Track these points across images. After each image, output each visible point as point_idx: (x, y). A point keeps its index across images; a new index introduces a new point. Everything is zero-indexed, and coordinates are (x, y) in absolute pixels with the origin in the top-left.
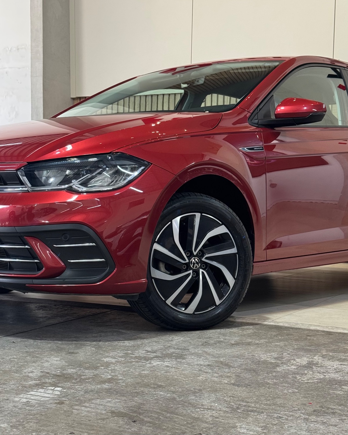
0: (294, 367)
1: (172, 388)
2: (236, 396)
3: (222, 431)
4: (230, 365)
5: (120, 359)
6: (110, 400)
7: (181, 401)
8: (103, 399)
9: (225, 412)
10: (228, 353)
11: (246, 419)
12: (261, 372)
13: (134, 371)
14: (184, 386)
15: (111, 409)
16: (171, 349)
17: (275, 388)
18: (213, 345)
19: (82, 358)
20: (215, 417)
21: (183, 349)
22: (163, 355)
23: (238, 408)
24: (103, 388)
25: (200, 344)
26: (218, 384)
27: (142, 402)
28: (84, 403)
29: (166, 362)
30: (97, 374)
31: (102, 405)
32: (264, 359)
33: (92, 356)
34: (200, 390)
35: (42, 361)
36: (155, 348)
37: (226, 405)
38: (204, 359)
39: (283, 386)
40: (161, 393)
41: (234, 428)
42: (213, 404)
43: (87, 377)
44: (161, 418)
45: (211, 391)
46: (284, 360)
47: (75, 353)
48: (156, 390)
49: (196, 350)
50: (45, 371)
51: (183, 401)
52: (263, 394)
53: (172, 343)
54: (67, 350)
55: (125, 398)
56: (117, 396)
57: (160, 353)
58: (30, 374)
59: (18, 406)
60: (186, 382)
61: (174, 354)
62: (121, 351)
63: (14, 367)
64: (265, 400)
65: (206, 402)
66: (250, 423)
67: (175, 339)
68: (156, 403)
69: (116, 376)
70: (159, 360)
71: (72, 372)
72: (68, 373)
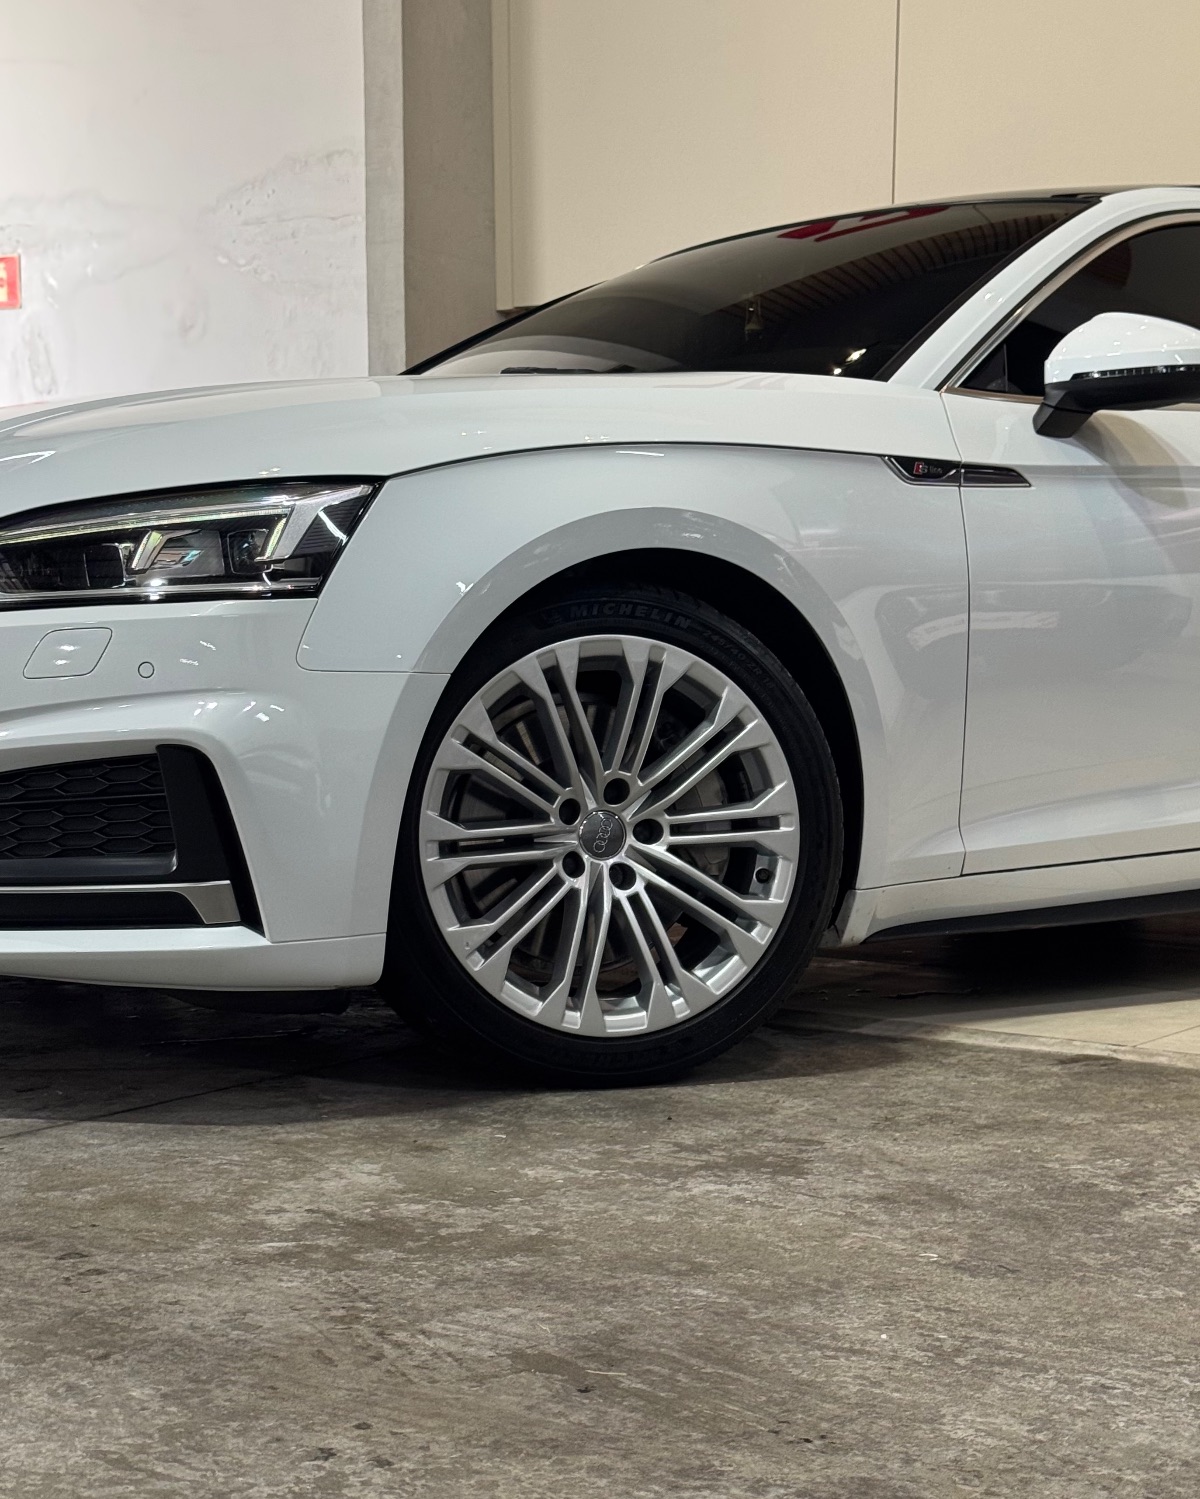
0: (1184, 1211)
1: (740, 1275)
2: (958, 1309)
3: (884, 1431)
4: (958, 1200)
6: (515, 1311)
7: (762, 1320)
8: (495, 1308)
9: (911, 1363)
10: (956, 1157)
11: (980, 1389)
12: (1065, 1226)
13: (619, 1213)
15: (517, 1343)
16: (764, 1141)
17: (1103, 1283)
18: (911, 1127)
19: (454, 1168)
20: (871, 1382)
21: (806, 1140)
22: (730, 1160)
23: (958, 1352)
25: (869, 1123)
26: (902, 1264)
27: (627, 1322)
28: (428, 1321)
29: (736, 1186)
30: (494, 1221)
31: (486, 1329)
32: (1080, 1180)
34: (836, 1284)
36: (710, 1134)
37: (919, 1340)
38: (871, 1177)
39: (1134, 1278)
40: (700, 1292)
41: (932, 1421)
42: (872, 1335)
43: (459, 1231)
44: (679, 1381)
46: (1152, 1183)
47: (437, 1148)
48: (683, 1282)
49: (846, 1145)
50: (324, 1206)
51: (771, 1320)
52: (1060, 1301)
53: (771, 1119)
54: (413, 1139)
55: (570, 1306)
56: (545, 1297)
57: (723, 1153)
59: (204, 1326)
60: (795, 1253)
62: (591, 1144)
63: (223, 1192)
64: (1060, 1323)
65: (849, 1326)
66: (992, 1406)
67: (784, 1105)
68: (675, 1326)
69: (558, 1229)
70: (716, 1176)
71: (413, 1211)
72: (399, 1215)
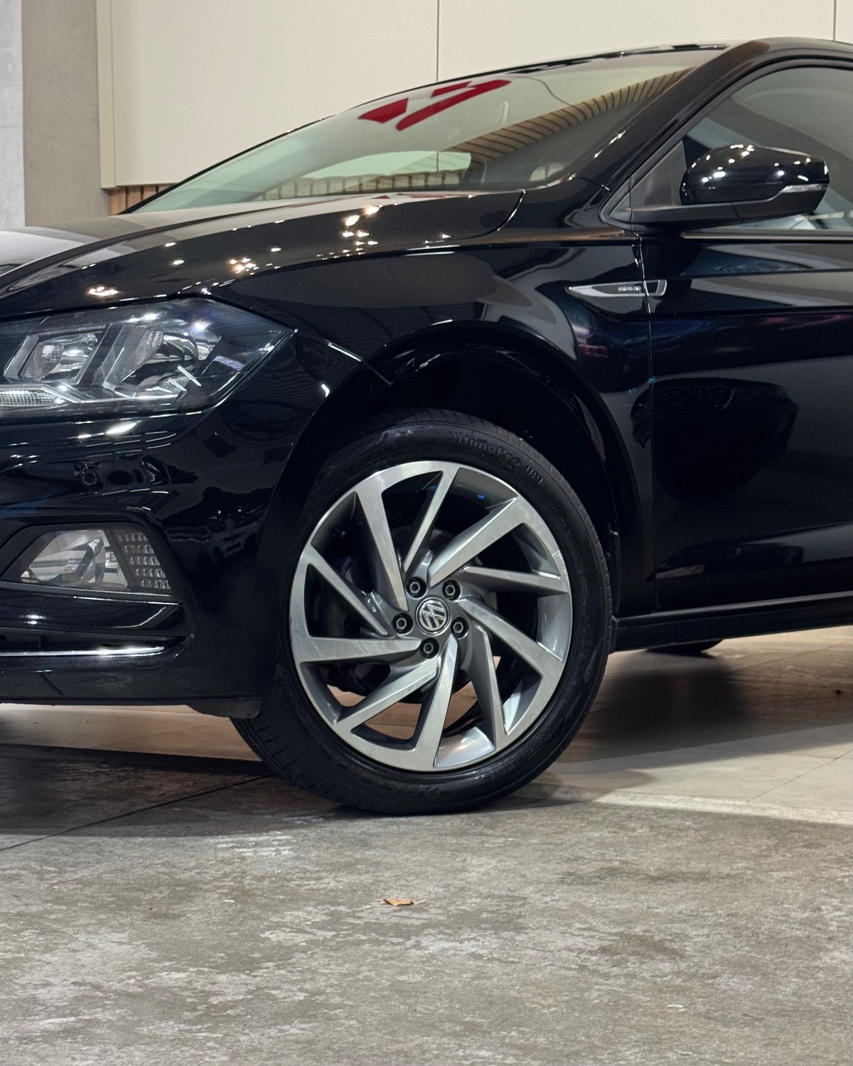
1: (513, 1033)
4: (671, 950)
5: (321, 934)
10: (649, 908)
12: (778, 972)
13: (372, 974)
14: (552, 1026)
16: (471, 897)
18: (595, 880)
19: (198, 933)
21: (508, 896)
22: (449, 917)
24: (289, 1037)
25: (555, 877)
26: (656, 1017)
29: (466, 943)
30: (258, 988)
32: (768, 926)
33: (228, 924)
34: (606, 1040)
35: (74, 945)
36: (420, 894)
38: (584, 929)
40: (482, 1053)
43: (229, 999)
45: (643, 1043)
46: (831, 928)
47: (174, 915)
48: (464, 1044)
49: (546, 899)
50: (89, 979)
53: (468, 877)
54: (148, 907)
57: (440, 911)
58: (41, 991)
60: (553, 1009)
61: (485, 915)
62: (316, 906)
67: (473, 863)
69: (322, 993)
70: (443, 933)
71: (176, 980)
72: (164, 984)
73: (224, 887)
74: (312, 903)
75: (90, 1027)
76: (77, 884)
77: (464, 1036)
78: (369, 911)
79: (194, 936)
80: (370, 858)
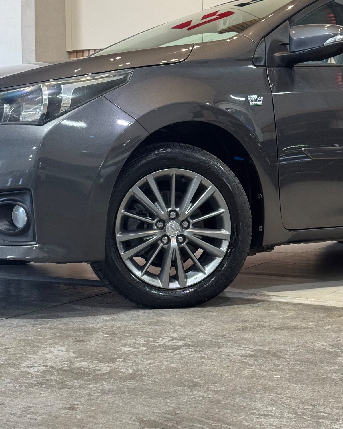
1: (212, 386)
2: (296, 397)
4: (279, 356)
7: (227, 404)
9: (288, 419)
12: (320, 364)
14: (228, 384)
15: (139, 416)
16: (202, 335)
18: (252, 329)
19: (93, 348)
21: (217, 335)
22: (193, 343)
25: (236, 328)
26: (269, 381)
27: (177, 406)
29: (198, 352)
30: (115, 368)
33: (105, 344)
35: (44, 352)
38: (245, 348)
40: (200, 393)
42: (269, 409)
43: (103, 372)
45: (263, 390)
48: (193, 390)
50: (49, 364)
51: (230, 404)
52: (331, 393)
53: (202, 328)
56: (143, 397)
57: (189, 340)
61: (206, 342)
64: (335, 402)
65: (260, 405)
68: (196, 407)
69: (139, 371)
70: (189, 349)
71: (83, 365)
72: (78, 367)
73: (105, 330)
74: (139, 337)
75: (48, 382)
76: (48, 329)
77: (193, 387)
78: (161, 340)
79: (91, 349)
80: (164, 320)
